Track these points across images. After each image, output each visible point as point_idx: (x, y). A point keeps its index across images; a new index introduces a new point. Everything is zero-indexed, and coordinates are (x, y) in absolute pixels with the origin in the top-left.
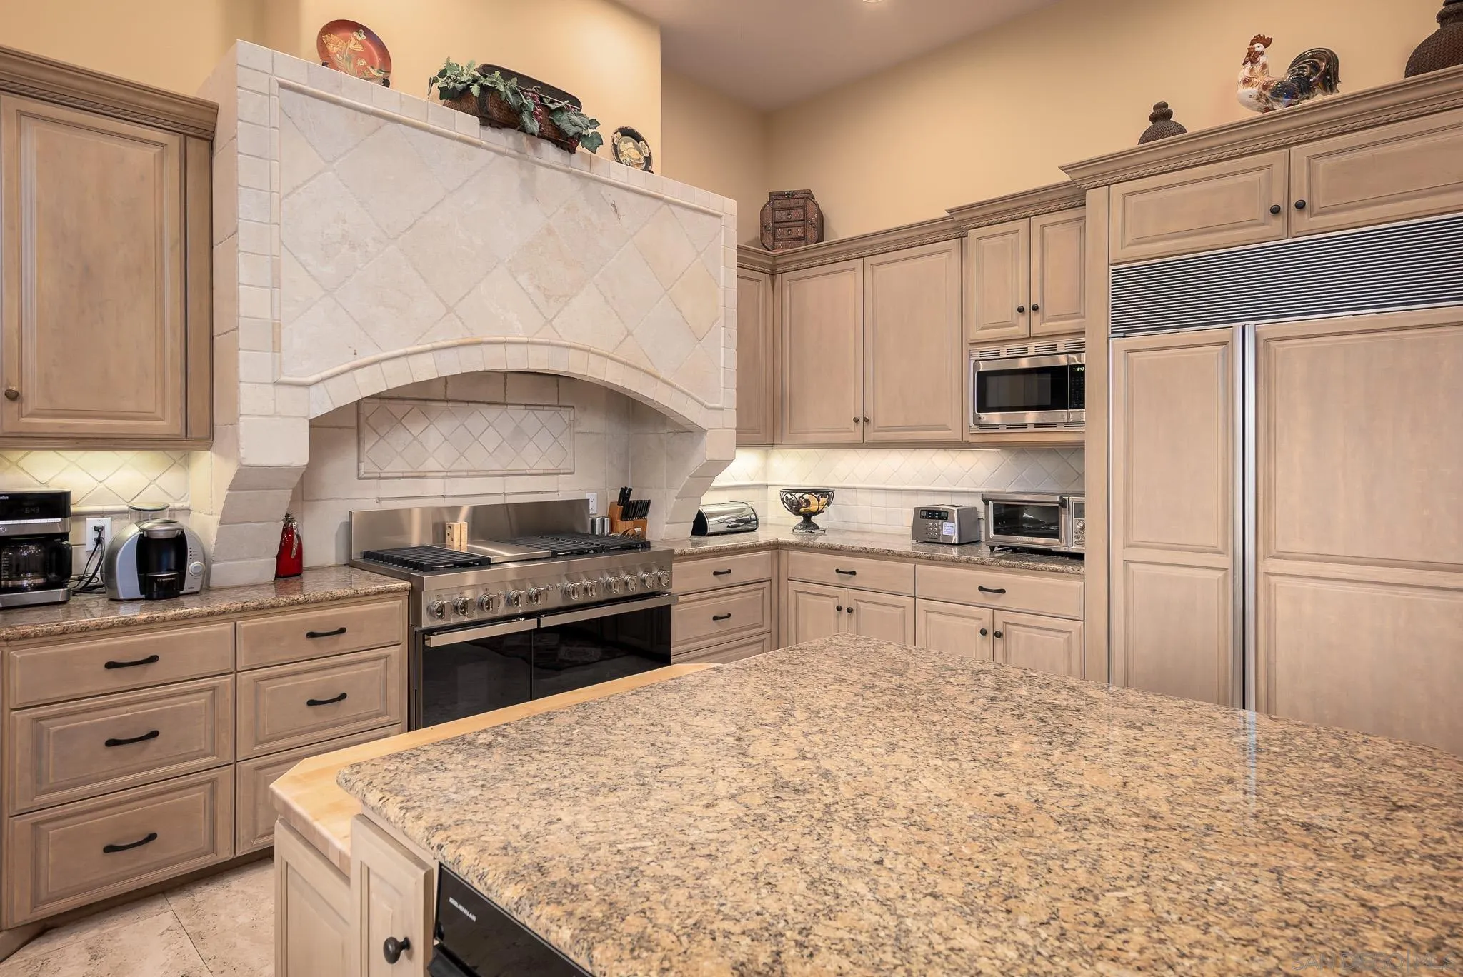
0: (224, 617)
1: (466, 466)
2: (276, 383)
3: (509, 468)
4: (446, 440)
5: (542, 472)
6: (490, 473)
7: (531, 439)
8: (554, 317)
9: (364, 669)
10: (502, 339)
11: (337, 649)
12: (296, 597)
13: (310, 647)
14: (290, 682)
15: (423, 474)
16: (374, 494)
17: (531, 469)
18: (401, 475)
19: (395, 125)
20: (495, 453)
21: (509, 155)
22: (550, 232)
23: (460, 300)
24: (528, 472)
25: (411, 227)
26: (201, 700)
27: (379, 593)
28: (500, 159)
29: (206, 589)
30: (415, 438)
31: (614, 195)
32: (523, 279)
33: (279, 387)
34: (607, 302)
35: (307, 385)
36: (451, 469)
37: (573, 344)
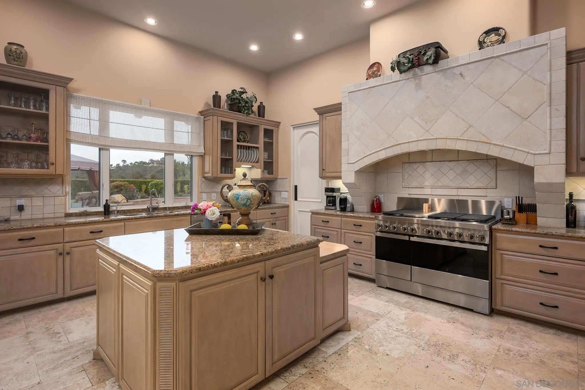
0: (338, 216)
1: (440, 184)
2: (348, 163)
3: (459, 186)
4: (432, 175)
5: (476, 187)
6: (450, 187)
7: (471, 174)
8: (430, 129)
9: (366, 237)
10: (407, 141)
11: (360, 230)
12: (346, 214)
13: (354, 228)
14: (351, 235)
15: (423, 187)
16: (407, 192)
17: (472, 186)
18: (415, 187)
19: (374, 88)
20: (453, 179)
21: (410, 78)
22: (428, 97)
23: (393, 132)
24: (469, 187)
25: (379, 115)
26: (335, 233)
27: (370, 218)
28: (407, 81)
29: (352, 211)
30: (421, 175)
31: (460, 69)
32: (416, 119)
33: (349, 164)
34: (457, 116)
35: (354, 163)
36: (434, 185)
37: (438, 137)
